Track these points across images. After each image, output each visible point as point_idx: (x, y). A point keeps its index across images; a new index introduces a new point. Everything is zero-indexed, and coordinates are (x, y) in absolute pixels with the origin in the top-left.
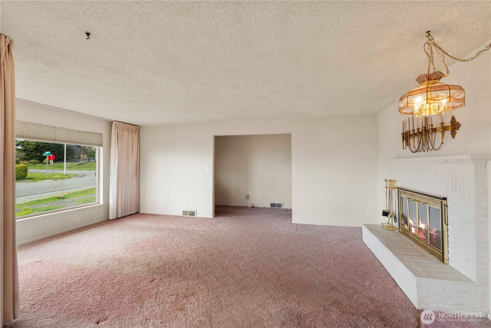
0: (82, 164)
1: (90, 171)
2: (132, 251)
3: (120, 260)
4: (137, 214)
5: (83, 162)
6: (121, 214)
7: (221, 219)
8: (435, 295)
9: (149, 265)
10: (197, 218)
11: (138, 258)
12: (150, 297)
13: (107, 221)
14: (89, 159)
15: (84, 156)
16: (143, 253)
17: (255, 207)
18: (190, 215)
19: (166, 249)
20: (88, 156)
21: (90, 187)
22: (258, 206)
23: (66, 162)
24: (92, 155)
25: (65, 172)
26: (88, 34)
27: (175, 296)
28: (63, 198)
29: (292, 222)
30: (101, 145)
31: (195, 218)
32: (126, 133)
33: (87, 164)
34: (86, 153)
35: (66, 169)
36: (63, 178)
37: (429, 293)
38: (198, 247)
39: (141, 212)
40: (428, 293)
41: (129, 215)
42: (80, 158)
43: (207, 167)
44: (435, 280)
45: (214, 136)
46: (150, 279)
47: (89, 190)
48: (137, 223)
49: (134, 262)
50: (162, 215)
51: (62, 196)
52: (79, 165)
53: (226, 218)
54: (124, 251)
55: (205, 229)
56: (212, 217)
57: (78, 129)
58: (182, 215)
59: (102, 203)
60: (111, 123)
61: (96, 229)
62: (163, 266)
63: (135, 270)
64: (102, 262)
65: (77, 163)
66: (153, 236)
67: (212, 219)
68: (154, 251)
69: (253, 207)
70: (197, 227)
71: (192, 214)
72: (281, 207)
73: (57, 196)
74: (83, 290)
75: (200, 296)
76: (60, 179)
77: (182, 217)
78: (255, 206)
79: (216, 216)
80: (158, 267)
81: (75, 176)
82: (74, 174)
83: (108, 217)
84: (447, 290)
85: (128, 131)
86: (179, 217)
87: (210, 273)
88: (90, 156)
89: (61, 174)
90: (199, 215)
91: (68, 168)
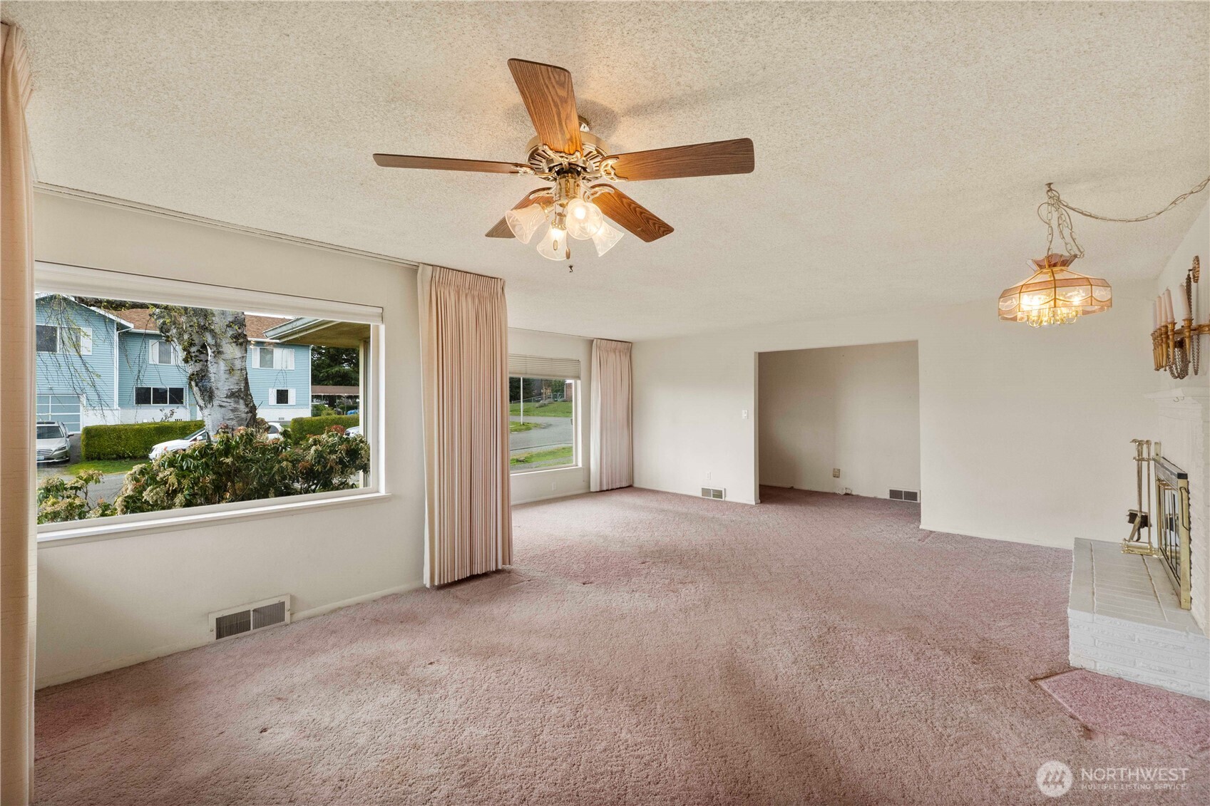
0: (544, 405)
1: (557, 418)
2: (620, 530)
3: (605, 538)
4: (630, 487)
5: (546, 402)
6: (606, 485)
7: (771, 508)
8: (1110, 646)
9: (641, 547)
10: (726, 502)
11: (627, 539)
12: (640, 575)
13: (588, 494)
14: (555, 397)
15: (547, 392)
16: (634, 534)
17: (853, 495)
18: (714, 496)
19: (666, 534)
20: (553, 391)
21: (559, 446)
22: (861, 495)
23: (523, 401)
24: (559, 389)
25: (522, 419)
26: (571, 267)
27: (669, 580)
28: (523, 461)
29: (921, 527)
30: (578, 377)
31: (722, 501)
32: (612, 357)
33: (551, 406)
34: (549, 386)
35: (524, 415)
36: (520, 430)
37: (1097, 641)
38: (714, 538)
39: (636, 485)
40: (1095, 640)
41: (617, 489)
42: (541, 394)
43: (743, 411)
44: (1107, 617)
45: (755, 353)
46: (641, 560)
47: (558, 450)
48: (628, 499)
49: (623, 542)
50: (668, 493)
51: (522, 459)
52: (541, 406)
53: (780, 507)
54: (610, 529)
55: (734, 519)
56: (754, 503)
57: (551, 357)
58: (700, 495)
59: (580, 465)
60: (591, 342)
61: (574, 501)
62: (660, 552)
63: (624, 550)
64: (584, 536)
65: (537, 404)
66: (650, 518)
67: (751, 507)
68: (650, 535)
69: (847, 494)
70: (722, 514)
71: (718, 494)
72: (916, 500)
73: (515, 457)
74: (567, 558)
75: (701, 586)
76: (516, 430)
77: (700, 498)
78: (854, 493)
79: (761, 502)
80: (652, 552)
81: (537, 426)
82: (535, 424)
83: (589, 487)
84: (1136, 640)
85: (615, 352)
86: (696, 497)
87: (722, 568)
88: (557, 391)
89: (517, 423)
90: (729, 497)
91: (527, 412)
